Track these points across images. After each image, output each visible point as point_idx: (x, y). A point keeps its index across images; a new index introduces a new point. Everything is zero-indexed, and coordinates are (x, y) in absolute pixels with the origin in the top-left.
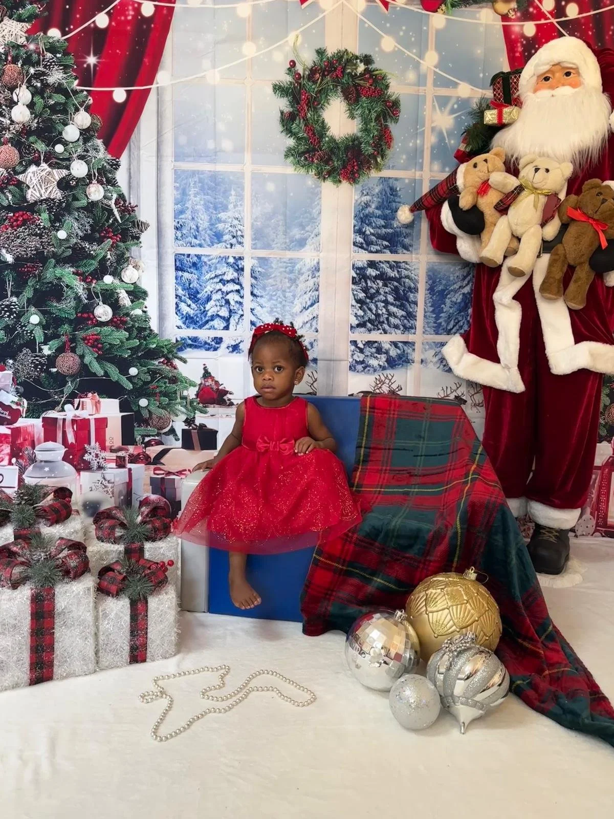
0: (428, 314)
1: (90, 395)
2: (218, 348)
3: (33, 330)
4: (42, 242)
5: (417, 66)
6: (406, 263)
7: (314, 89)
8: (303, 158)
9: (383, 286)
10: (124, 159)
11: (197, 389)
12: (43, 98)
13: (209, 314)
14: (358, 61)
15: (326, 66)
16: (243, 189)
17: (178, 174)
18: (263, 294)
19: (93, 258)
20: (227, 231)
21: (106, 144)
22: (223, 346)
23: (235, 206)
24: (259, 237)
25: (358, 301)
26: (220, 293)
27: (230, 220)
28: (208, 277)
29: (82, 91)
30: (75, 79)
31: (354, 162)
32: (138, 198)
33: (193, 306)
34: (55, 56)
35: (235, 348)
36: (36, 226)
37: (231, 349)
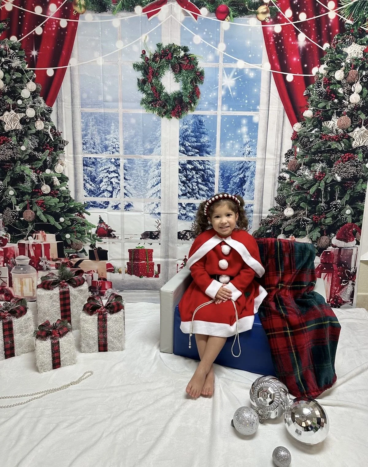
0: (221, 189)
1: (41, 232)
2: (107, 207)
4: (13, 152)
5: (213, 51)
6: (208, 161)
7: (156, 66)
8: (150, 105)
9: (196, 174)
10: (54, 107)
11: (96, 229)
12: (10, 75)
13: (102, 189)
14: (181, 49)
15: (163, 53)
16: (118, 122)
17: (83, 115)
18: (131, 178)
19: (40, 160)
20: (110, 145)
21: (45, 100)
22: (110, 206)
23: (114, 132)
24: (128, 148)
25: (182, 182)
26: (107, 178)
27: (112, 139)
28: (100, 169)
29: (30, 70)
30: (26, 64)
31: (179, 106)
32: (62, 128)
33: (93, 185)
34: (15, 52)
35: (116, 207)
37: (114, 208)
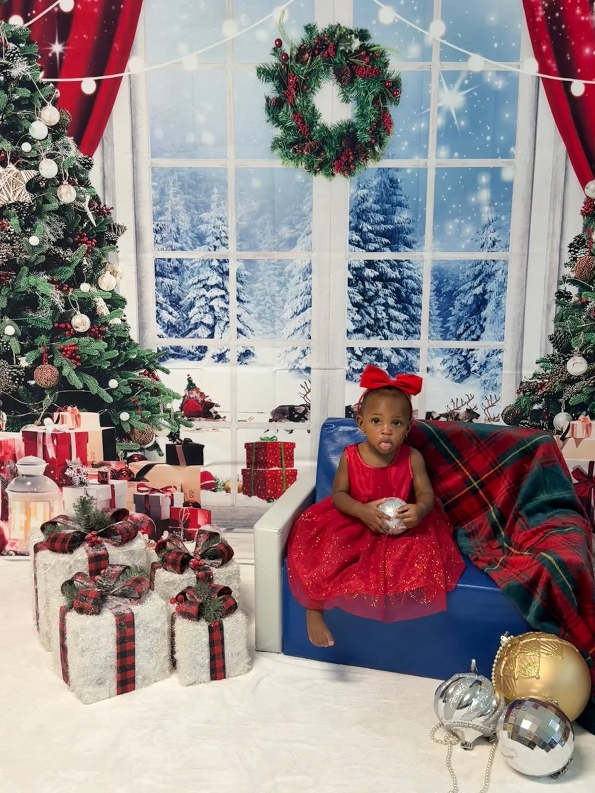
0: (434, 318)
1: (69, 408)
2: (203, 357)
3: (9, 341)
4: (13, 249)
5: (420, 38)
6: (409, 261)
7: (303, 71)
8: (291, 150)
9: (383, 287)
10: (96, 158)
11: (181, 401)
12: (7, 92)
13: (193, 322)
14: (353, 36)
15: (317, 44)
16: (226, 187)
17: (155, 173)
18: (251, 299)
19: (69, 264)
20: (210, 233)
21: (78, 142)
22: (208, 355)
23: (218, 205)
24: (245, 238)
25: (355, 305)
26: (203, 299)
27: (213, 221)
28: (190, 282)
29: (48, 83)
30: (41, 71)
31: (349, 152)
32: (114, 200)
33: (175, 313)
34: (18, 46)
35: (221, 357)
36: (6, 232)
37: (216, 359)
